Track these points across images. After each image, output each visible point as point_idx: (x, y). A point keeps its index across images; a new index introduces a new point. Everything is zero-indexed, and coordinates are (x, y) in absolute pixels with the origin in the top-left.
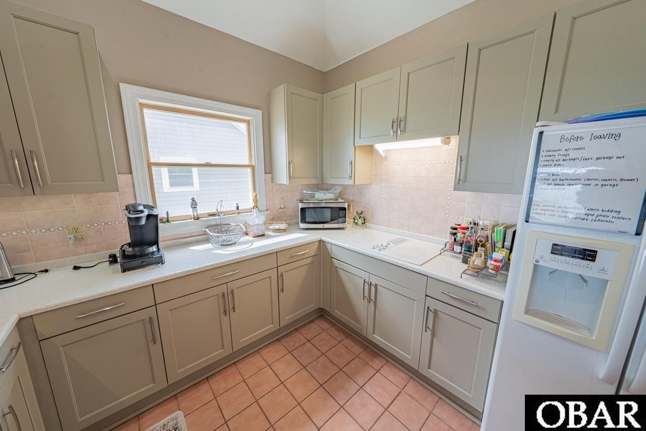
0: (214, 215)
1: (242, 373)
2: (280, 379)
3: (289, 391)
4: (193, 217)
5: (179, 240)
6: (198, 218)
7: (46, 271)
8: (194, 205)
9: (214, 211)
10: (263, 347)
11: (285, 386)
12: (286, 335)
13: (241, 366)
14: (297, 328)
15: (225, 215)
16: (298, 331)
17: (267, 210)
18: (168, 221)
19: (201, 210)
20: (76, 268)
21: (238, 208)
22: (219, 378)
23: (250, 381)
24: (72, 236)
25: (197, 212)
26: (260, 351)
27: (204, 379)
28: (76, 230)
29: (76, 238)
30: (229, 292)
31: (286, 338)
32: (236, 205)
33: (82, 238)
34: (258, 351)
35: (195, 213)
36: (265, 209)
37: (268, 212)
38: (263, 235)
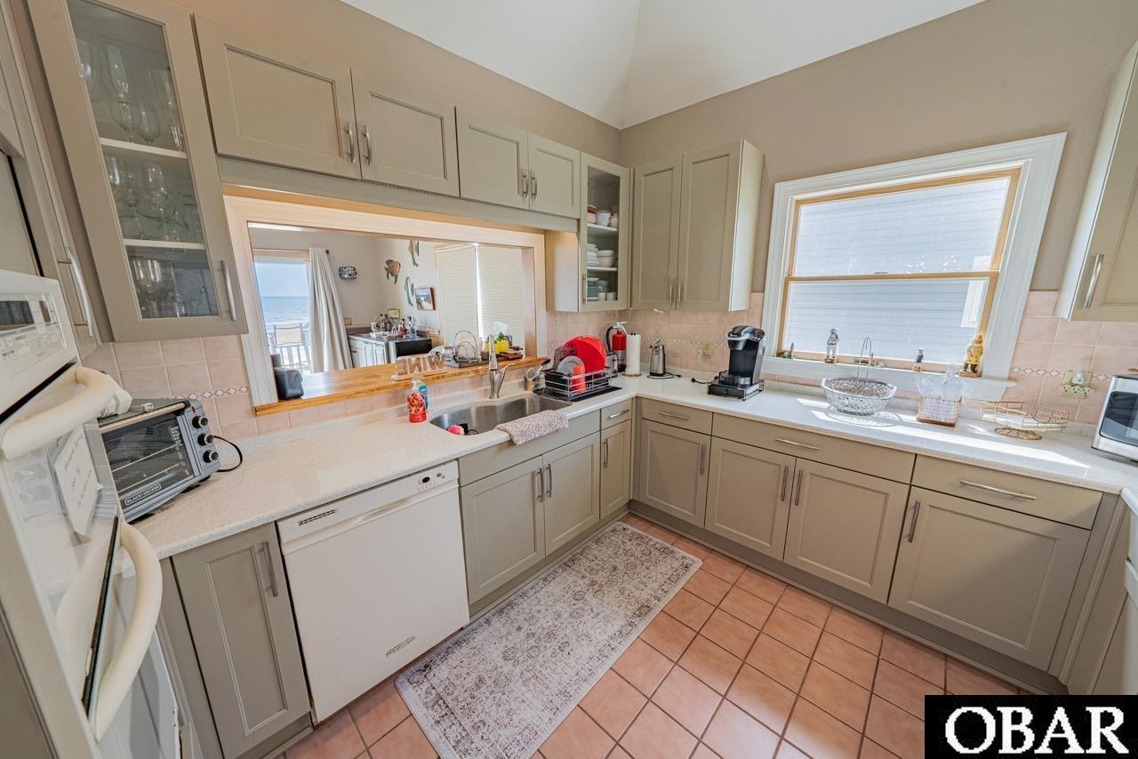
0: (865, 362)
1: (783, 599)
2: (814, 652)
3: (807, 672)
4: (826, 357)
5: (797, 386)
6: (832, 362)
7: (679, 376)
8: (834, 338)
9: (866, 356)
10: (847, 611)
11: (809, 665)
12: (909, 639)
13: (790, 593)
14: (952, 658)
15: (885, 366)
16: (946, 661)
17: (1010, 379)
18: (790, 357)
19: (840, 351)
20: (693, 380)
21: (920, 359)
22: (758, 578)
23: (778, 613)
24: (701, 351)
25: (834, 352)
26: (835, 608)
27: (744, 564)
28: (707, 347)
29: (704, 355)
30: (797, 473)
31: (905, 642)
32: (917, 354)
33: (709, 356)
34: (833, 606)
35: (831, 353)
36: (1006, 375)
37: (1011, 384)
38: (952, 425)
